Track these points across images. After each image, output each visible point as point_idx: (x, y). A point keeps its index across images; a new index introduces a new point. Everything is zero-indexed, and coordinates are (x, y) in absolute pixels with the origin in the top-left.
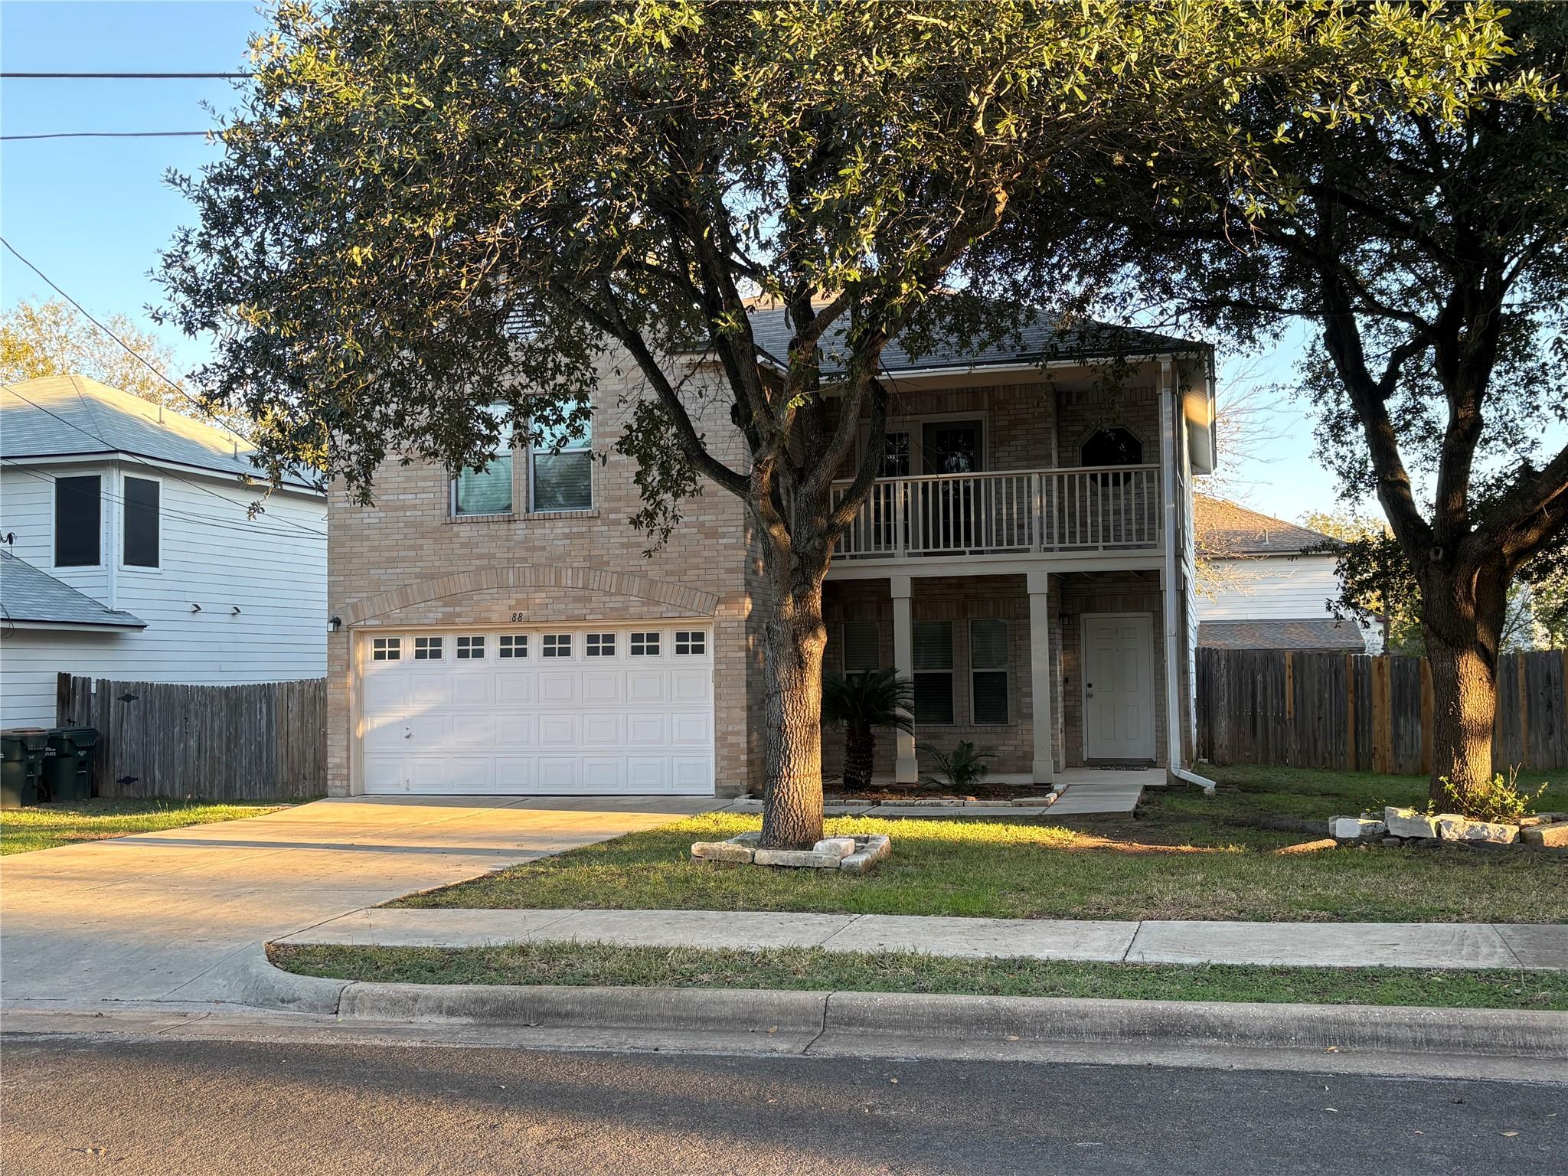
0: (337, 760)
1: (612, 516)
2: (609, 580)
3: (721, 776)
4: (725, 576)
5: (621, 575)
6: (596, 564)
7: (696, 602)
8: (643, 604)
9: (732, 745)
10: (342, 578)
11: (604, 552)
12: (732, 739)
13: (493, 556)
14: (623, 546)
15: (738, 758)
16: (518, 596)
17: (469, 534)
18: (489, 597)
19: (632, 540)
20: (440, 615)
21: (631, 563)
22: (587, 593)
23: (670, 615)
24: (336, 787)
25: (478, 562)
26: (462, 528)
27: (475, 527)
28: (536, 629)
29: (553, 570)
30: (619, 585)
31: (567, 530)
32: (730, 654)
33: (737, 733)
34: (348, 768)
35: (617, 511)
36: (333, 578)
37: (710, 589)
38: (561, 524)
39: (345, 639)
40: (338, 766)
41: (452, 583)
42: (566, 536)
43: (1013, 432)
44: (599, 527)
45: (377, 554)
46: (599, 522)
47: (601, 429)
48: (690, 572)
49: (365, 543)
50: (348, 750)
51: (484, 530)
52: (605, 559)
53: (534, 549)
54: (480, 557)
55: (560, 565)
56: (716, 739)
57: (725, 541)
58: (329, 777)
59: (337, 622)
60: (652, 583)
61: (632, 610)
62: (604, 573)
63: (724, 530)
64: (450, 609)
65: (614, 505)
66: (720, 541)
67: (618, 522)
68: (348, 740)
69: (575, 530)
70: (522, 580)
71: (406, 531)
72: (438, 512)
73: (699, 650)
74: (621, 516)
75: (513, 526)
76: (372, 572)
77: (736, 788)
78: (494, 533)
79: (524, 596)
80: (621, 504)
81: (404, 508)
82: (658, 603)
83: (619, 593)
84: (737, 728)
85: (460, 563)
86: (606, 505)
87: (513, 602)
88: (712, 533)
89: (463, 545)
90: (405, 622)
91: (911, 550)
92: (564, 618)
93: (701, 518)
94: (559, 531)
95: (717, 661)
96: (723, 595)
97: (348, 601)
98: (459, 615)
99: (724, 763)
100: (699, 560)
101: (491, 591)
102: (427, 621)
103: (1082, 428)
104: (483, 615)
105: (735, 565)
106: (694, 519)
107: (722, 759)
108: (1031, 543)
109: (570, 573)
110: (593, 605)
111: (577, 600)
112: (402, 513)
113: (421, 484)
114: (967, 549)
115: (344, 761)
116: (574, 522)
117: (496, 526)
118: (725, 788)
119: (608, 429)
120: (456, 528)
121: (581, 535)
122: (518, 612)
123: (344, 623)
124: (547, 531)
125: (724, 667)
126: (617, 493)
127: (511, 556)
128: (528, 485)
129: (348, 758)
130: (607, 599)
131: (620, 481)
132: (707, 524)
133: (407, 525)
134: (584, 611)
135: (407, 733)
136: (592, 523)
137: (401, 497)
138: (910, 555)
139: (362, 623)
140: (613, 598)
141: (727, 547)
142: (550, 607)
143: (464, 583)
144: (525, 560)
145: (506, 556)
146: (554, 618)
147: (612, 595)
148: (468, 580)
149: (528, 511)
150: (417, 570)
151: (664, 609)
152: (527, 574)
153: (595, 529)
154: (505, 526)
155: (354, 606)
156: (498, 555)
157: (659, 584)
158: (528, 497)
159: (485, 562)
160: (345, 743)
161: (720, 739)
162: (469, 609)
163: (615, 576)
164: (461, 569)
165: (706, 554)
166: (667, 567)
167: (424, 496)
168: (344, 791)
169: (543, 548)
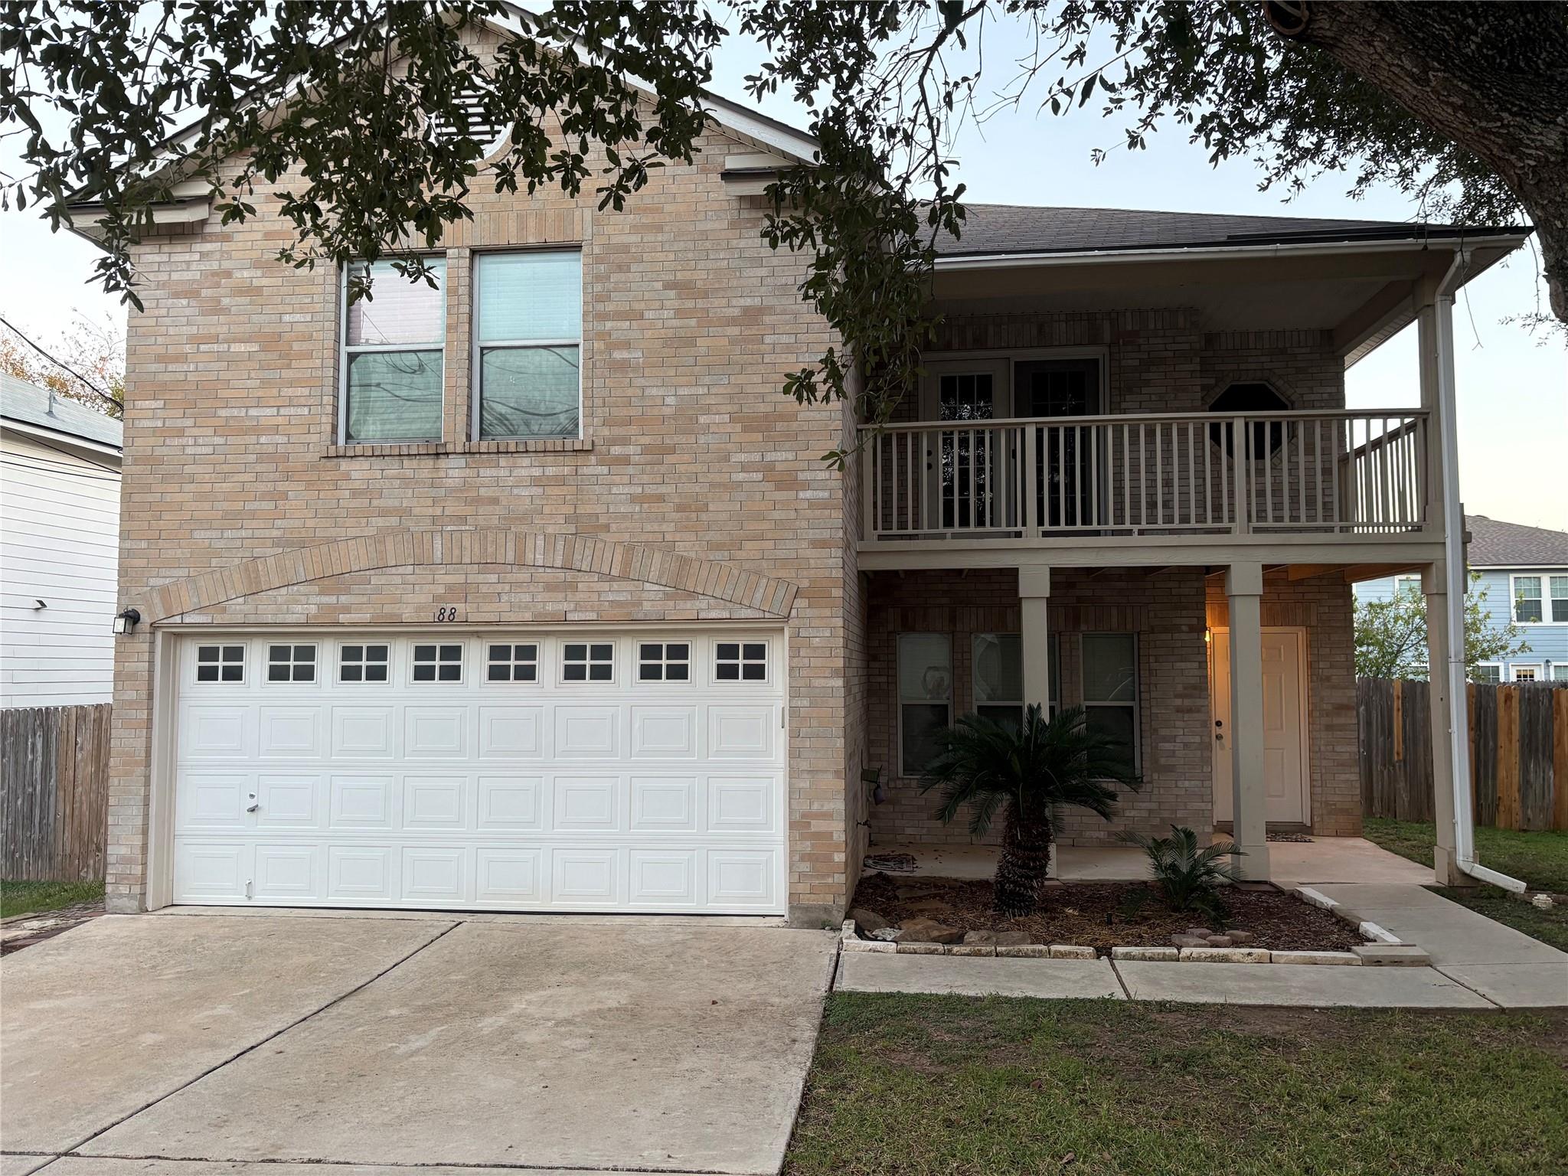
0: (124, 851)
1: (616, 450)
2: (608, 555)
3: (801, 888)
4: (810, 553)
5: (630, 549)
6: (586, 528)
7: (759, 595)
8: (667, 597)
9: (817, 836)
10: (144, 544)
11: (600, 509)
12: (817, 826)
13: (404, 512)
14: (633, 499)
15: (830, 860)
16: (449, 579)
17: (367, 475)
18: (398, 580)
19: (649, 490)
20: (313, 609)
21: (648, 527)
22: (569, 576)
23: (713, 615)
24: (121, 896)
25: (380, 522)
26: (356, 465)
27: (378, 463)
28: (478, 635)
29: (511, 536)
30: (627, 564)
31: (537, 472)
32: (817, 682)
33: (827, 816)
34: (144, 864)
35: (625, 441)
36: (128, 545)
37: (782, 574)
38: (525, 461)
39: (146, 647)
40: (126, 861)
41: (334, 555)
42: (536, 482)
43: (1145, 376)
44: (592, 468)
45: (207, 506)
46: (593, 459)
47: (600, 307)
48: (748, 545)
49: (187, 487)
50: (145, 832)
51: (392, 468)
52: (603, 520)
53: (478, 501)
54: (384, 513)
55: (524, 528)
56: (792, 825)
57: (808, 494)
58: (109, 879)
59: (132, 618)
60: (684, 561)
61: (647, 606)
62: (600, 545)
63: (808, 475)
64: (333, 599)
65: (618, 431)
66: (801, 495)
67: (625, 460)
68: (146, 816)
69: (550, 471)
70: (456, 552)
71: (259, 468)
72: (315, 438)
73: (756, 673)
74: (631, 450)
75: (443, 462)
76: (196, 534)
77: (826, 910)
78: (409, 473)
79: (461, 579)
80: (633, 429)
81: (257, 430)
82: (692, 595)
83: (624, 577)
84: (828, 806)
85: (350, 522)
86: (606, 432)
87: (441, 590)
88: (788, 482)
89: (355, 493)
90: (252, 619)
91: (1047, 527)
92: (528, 616)
93: (769, 457)
94: (524, 472)
95: (794, 692)
96: (805, 583)
97: (152, 582)
98: (347, 609)
99: (805, 867)
100: (765, 525)
101: (401, 570)
102: (290, 619)
103: (1212, 381)
104: (387, 609)
105: (826, 534)
106: (757, 457)
107: (802, 859)
108: (1232, 519)
109: (540, 542)
110: (580, 596)
111: (550, 587)
112: (253, 439)
113: (286, 392)
114: (1136, 528)
115: (138, 851)
116: (550, 459)
117: (414, 463)
118: (807, 909)
119: (610, 307)
120: (345, 465)
121: (561, 481)
122: (448, 607)
123: (146, 619)
124: (502, 473)
125: (806, 703)
126: (625, 412)
127: (438, 511)
128: (470, 397)
129: (145, 848)
130: (606, 586)
131: (630, 392)
132: (779, 467)
133: (262, 457)
134: (565, 606)
135: (252, 803)
136: (580, 459)
137: (253, 412)
138: (1046, 534)
139: (178, 619)
140: (615, 586)
141: (812, 504)
142: (505, 598)
143: (356, 556)
144: (463, 519)
145: (430, 511)
146: (512, 617)
147: (613, 579)
148: (362, 551)
149: (469, 437)
150: (275, 533)
151: (704, 605)
152: (466, 543)
153: (586, 470)
154: (429, 463)
155: (165, 592)
156: (416, 511)
157: (696, 565)
158: (469, 416)
159: (394, 521)
160: (139, 821)
161: (798, 825)
162: (365, 599)
163: (619, 550)
164: (352, 532)
165: (776, 515)
166: (709, 535)
167: (292, 411)
168: (135, 904)
169: (495, 501)
